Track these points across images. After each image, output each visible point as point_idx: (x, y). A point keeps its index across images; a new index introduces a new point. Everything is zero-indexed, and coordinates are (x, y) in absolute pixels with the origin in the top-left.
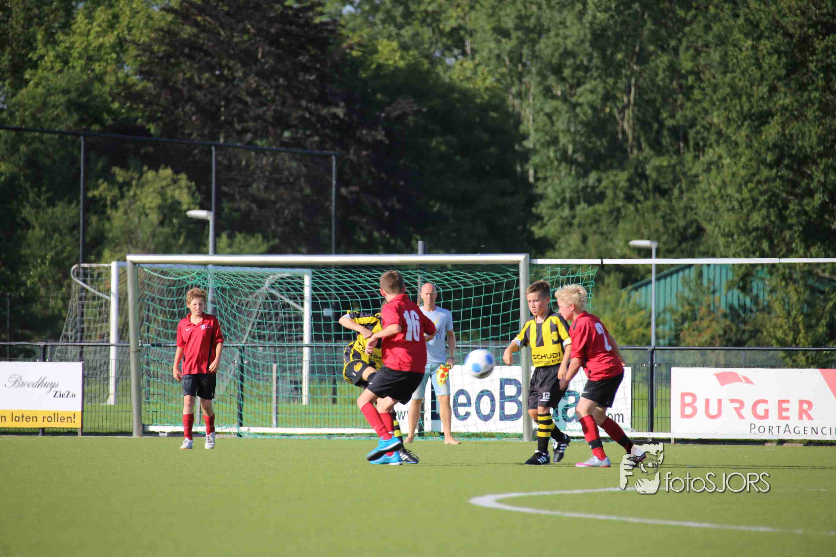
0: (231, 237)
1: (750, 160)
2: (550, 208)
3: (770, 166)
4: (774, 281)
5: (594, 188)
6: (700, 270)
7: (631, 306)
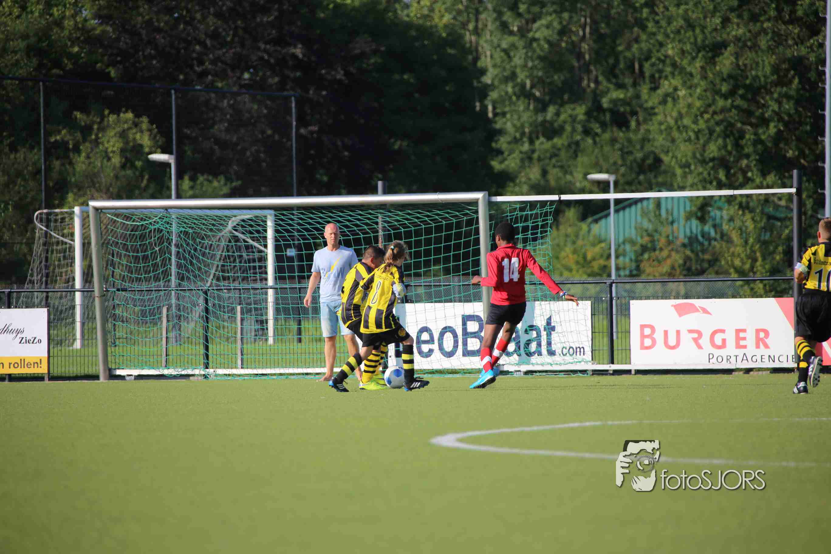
0: (193, 179)
1: (705, 91)
2: (509, 143)
3: (725, 97)
4: (733, 210)
5: (551, 123)
6: (658, 202)
7: (591, 238)
